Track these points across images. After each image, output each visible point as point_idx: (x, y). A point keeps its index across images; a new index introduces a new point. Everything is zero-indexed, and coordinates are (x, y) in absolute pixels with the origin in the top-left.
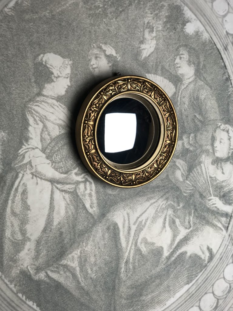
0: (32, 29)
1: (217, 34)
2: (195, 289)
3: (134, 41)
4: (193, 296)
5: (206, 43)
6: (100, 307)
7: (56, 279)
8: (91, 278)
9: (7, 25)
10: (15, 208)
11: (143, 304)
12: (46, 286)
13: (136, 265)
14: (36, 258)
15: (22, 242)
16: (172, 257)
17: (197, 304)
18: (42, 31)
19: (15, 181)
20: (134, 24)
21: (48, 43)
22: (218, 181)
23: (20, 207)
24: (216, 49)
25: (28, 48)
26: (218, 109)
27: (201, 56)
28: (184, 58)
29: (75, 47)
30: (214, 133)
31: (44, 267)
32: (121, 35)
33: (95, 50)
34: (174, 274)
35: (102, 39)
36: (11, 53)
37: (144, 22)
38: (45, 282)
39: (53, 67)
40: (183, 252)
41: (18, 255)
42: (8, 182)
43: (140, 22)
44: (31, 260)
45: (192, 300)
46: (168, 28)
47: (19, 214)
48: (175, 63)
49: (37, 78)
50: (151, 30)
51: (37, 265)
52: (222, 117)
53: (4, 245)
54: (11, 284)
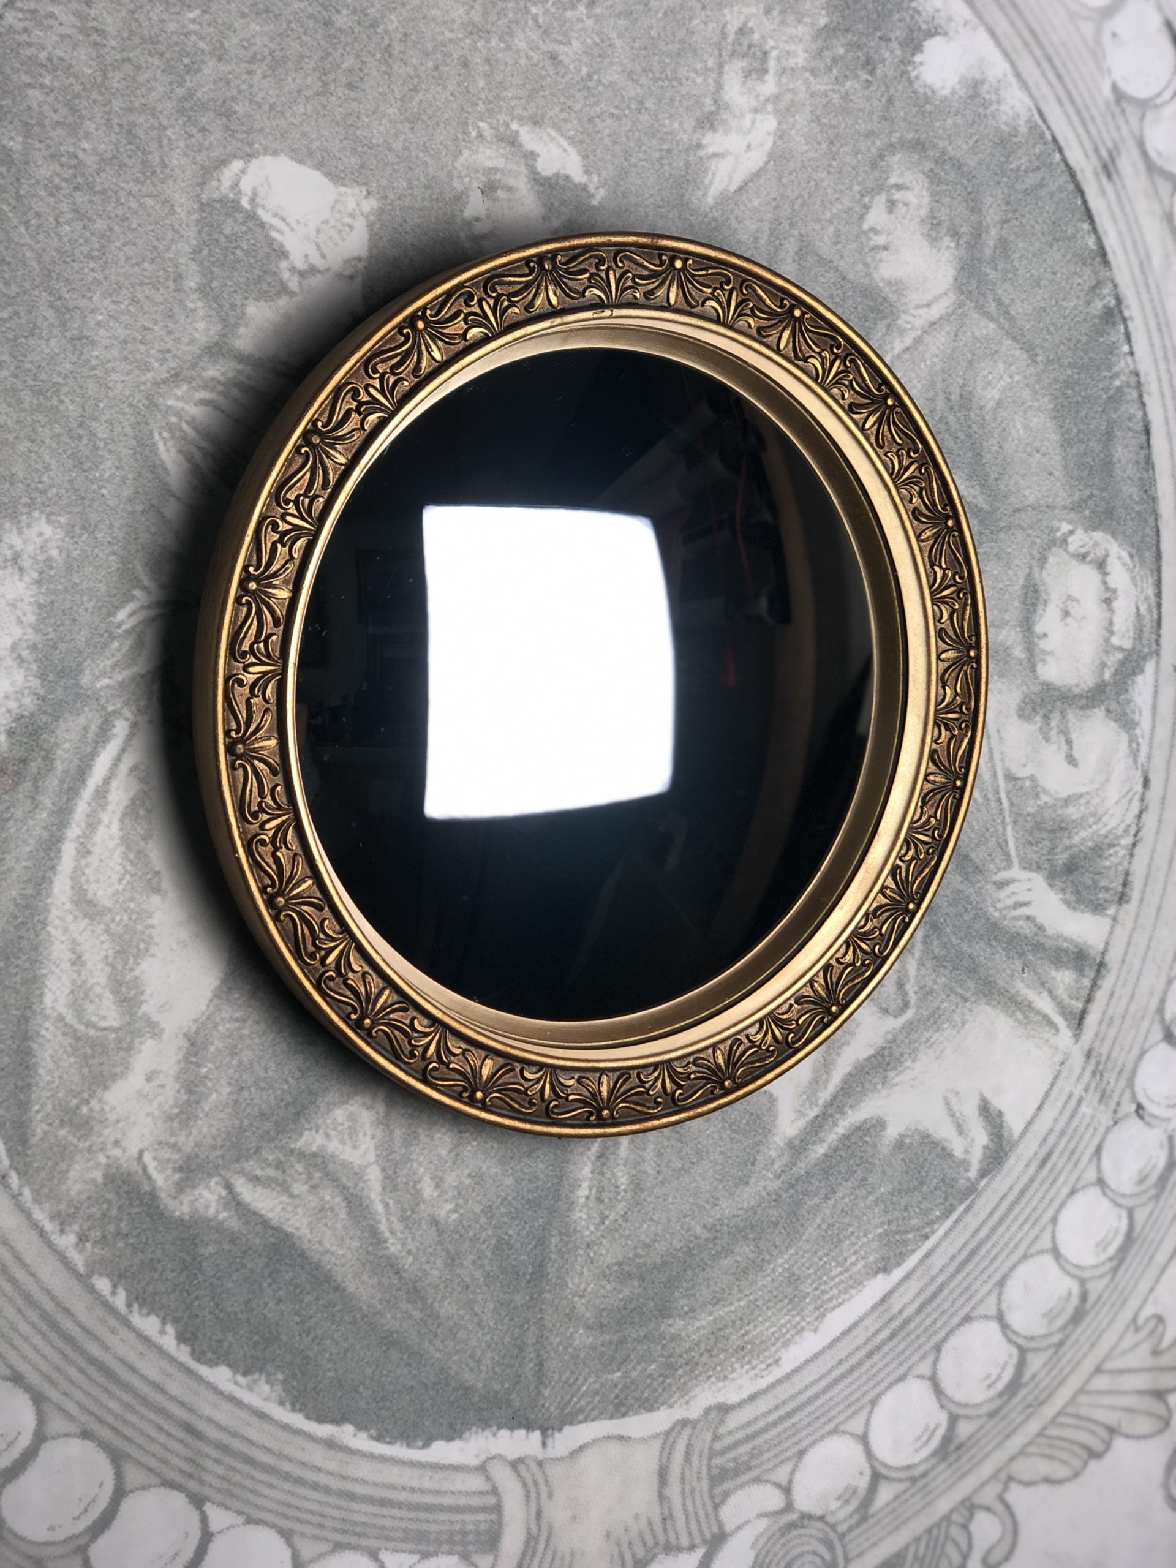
0: (193, 37)
1: (1068, 98)
2: (918, 1294)
3: (671, 117)
4: (906, 1330)
5: (1015, 140)
6: (472, 1356)
7: (270, 1215)
8: (435, 1222)
9: (77, 14)
10: (92, 878)
11: (671, 1356)
12: (227, 1247)
13: (645, 1172)
14: (184, 1117)
15: (119, 1040)
16: (814, 1143)
17: (925, 1368)
18: (243, 52)
19: (94, 754)
20: (673, 34)
21: (266, 107)
22: (1044, 798)
23: (115, 877)
24: (1062, 166)
25: (172, 126)
26: (1058, 458)
27: (989, 200)
28: (906, 204)
29: (393, 131)
30: (1036, 569)
31: (220, 1162)
32: (612, 84)
33: (488, 152)
34: (823, 1220)
35: (520, 98)
36: (94, 149)
37: (725, 26)
38: (219, 1228)
39: (288, 224)
40: (865, 1121)
41: (100, 1101)
42: (64, 756)
43: (706, 23)
44: (160, 1124)
45: (902, 1346)
46: (835, 60)
47: (110, 910)
48: (865, 227)
49: (212, 273)
50: (756, 65)
51: (188, 1148)
52: (1076, 498)
53: (35, 1046)
54: (62, 1231)
